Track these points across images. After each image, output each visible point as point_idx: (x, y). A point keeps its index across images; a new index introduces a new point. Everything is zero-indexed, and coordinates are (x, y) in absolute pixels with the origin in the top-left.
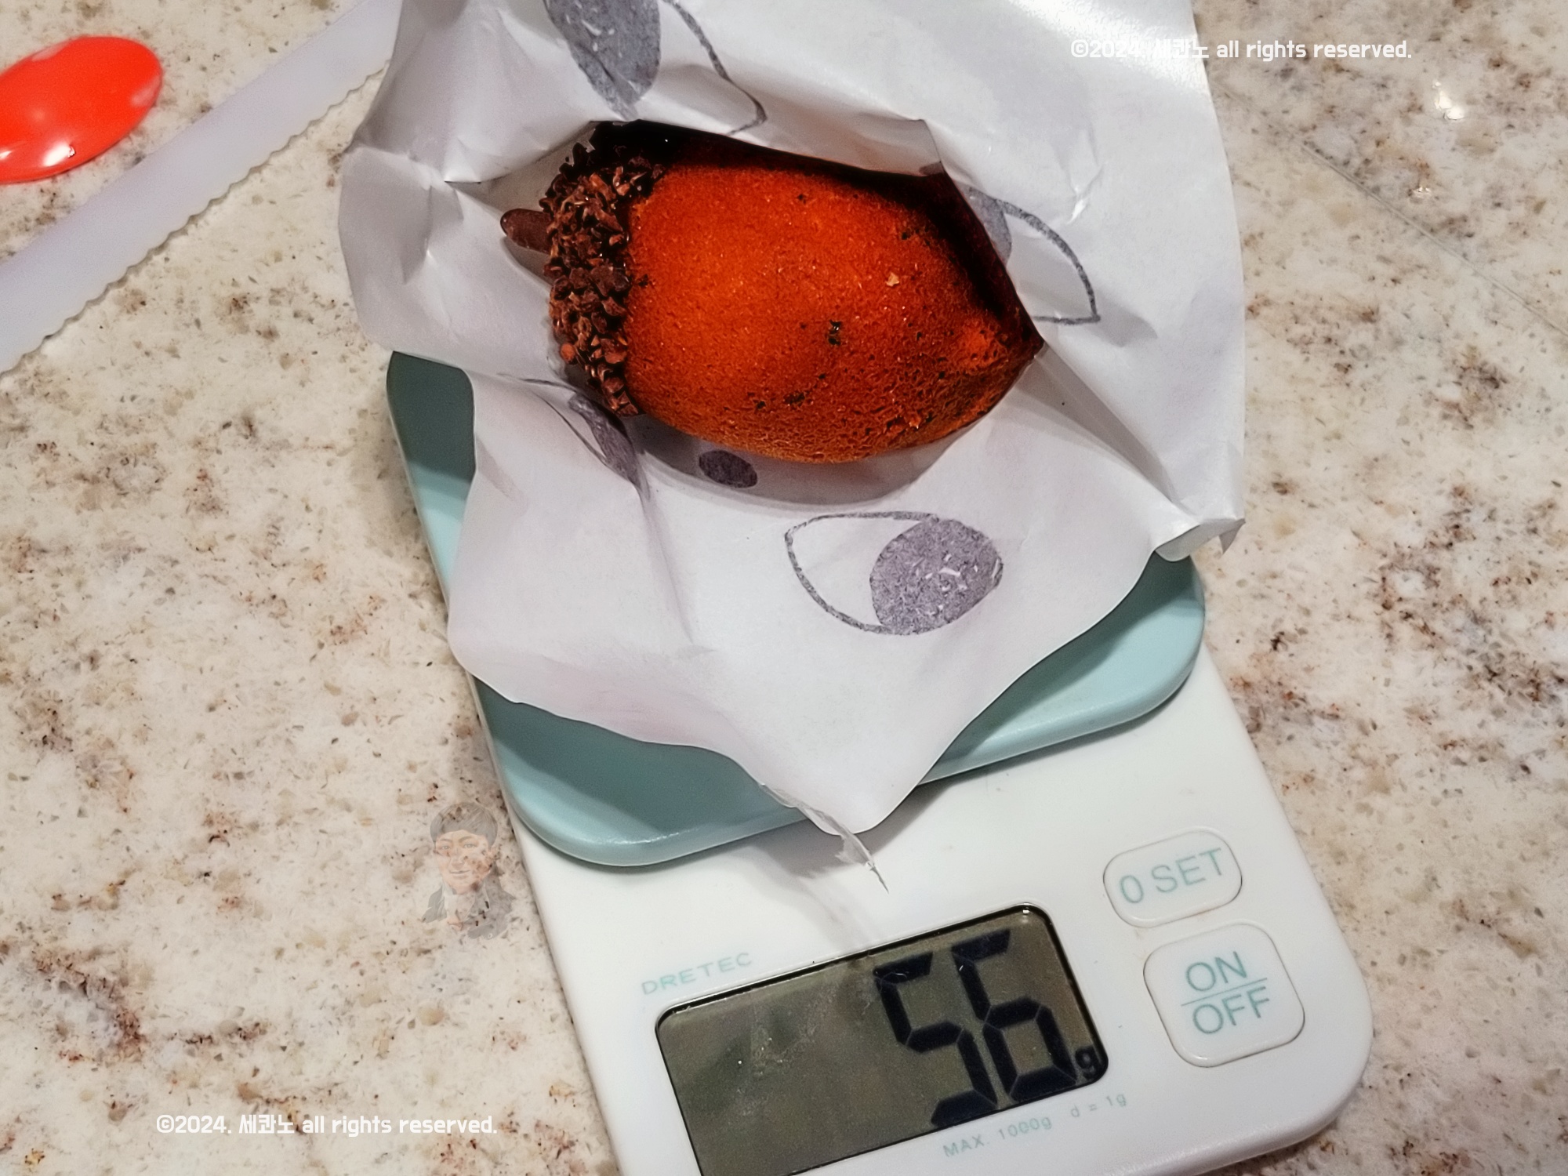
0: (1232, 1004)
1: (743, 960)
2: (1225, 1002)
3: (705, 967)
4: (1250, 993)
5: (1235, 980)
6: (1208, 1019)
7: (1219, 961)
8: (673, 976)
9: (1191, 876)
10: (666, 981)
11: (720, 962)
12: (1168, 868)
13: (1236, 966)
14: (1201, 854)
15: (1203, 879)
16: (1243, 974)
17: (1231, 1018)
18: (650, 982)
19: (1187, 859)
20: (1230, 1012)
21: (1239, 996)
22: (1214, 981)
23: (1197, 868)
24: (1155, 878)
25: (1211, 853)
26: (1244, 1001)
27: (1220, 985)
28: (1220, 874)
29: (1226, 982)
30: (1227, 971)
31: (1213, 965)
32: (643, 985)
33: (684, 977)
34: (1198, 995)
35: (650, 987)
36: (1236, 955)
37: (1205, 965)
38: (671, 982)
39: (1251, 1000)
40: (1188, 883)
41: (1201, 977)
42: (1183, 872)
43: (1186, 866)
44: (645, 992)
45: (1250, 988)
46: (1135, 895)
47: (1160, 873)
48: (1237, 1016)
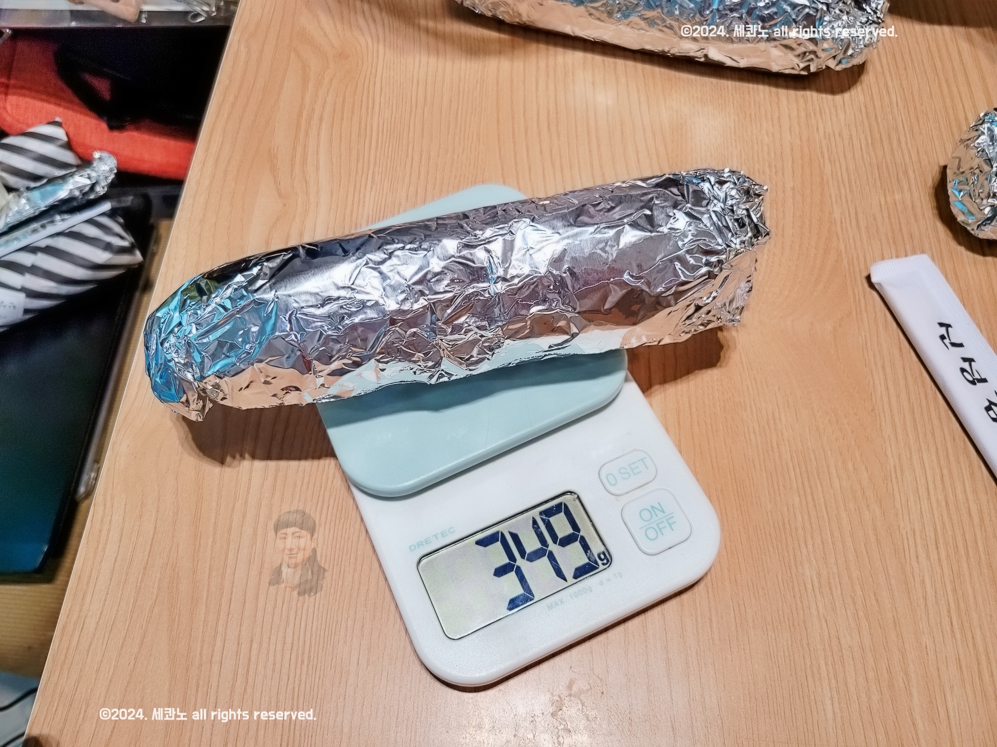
0: (661, 526)
1: (452, 530)
2: (657, 525)
3: (436, 535)
4: (667, 520)
5: (660, 515)
6: (652, 534)
7: (652, 507)
8: (422, 542)
9: (636, 471)
10: (420, 544)
11: (441, 533)
12: (626, 469)
13: (661, 509)
14: (638, 461)
15: (640, 472)
16: (663, 512)
17: (661, 531)
18: (412, 545)
19: (633, 463)
20: (660, 529)
21: (663, 522)
22: (652, 516)
23: (637, 467)
24: (621, 473)
25: (642, 460)
26: (665, 524)
27: (654, 518)
28: (647, 468)
29: (657, 516)
30: (658, 512)
31: (651, 510)
32: (410, 547)
33: (427, 542)
34: (646, 523)
35: (413, 548)
36: (659, 503)
37: (647, 509)
38: (422, 544)
39: (669, 523)
40: (635, 474)
41: (646, 515)
42: (632, 470)
43: (633, 466)
44: (411, 550)
45: (667, 518)
46: (613, 482)
47: (622, 471)
48: (663, 531)
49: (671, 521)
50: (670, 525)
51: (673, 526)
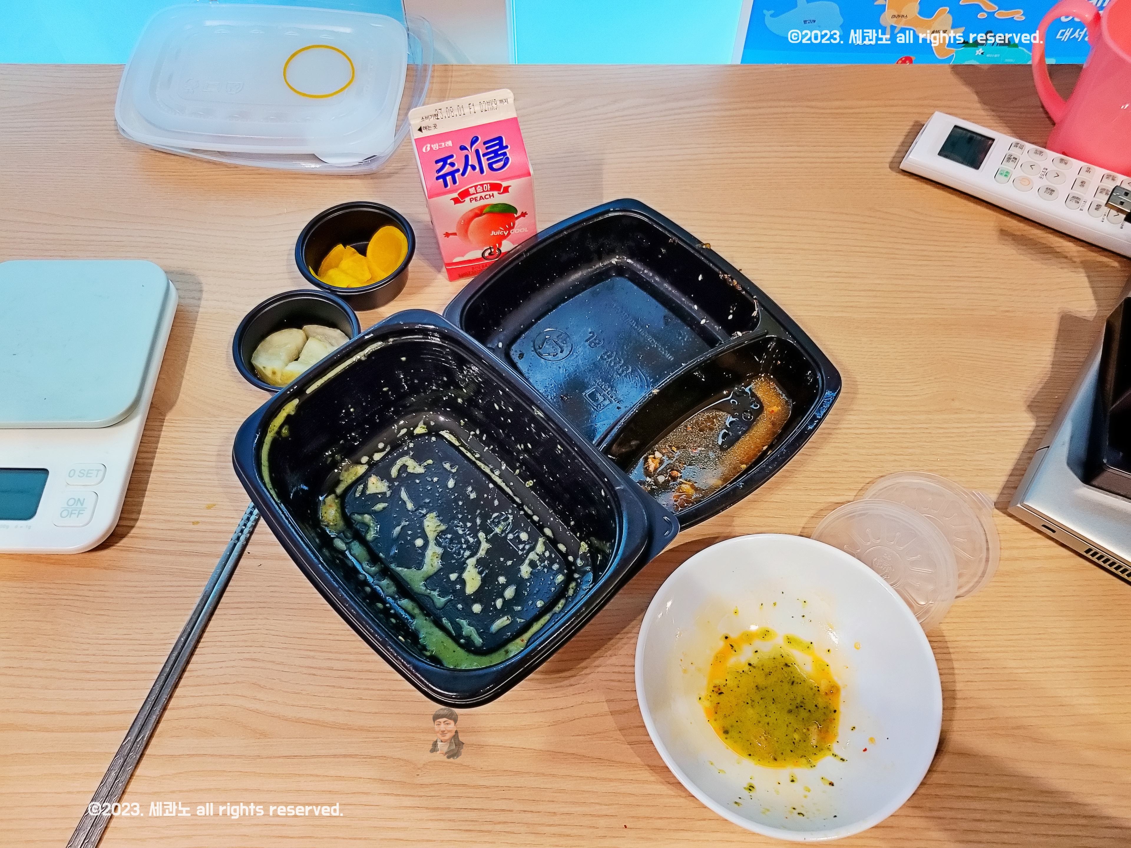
0: (73, 512)
5: (79, 505)
6: (66, 513)
7: (79, 499)
9: (89, 475)
12: (84, 470)
13: (82, 502)
14: (95, 471)
15: (90, 477)
16: (82, 504)
21: (76, 510)
22: (74, 504)
23: (91, 474)
24: (80, 472)
25: (99, 471)
26: (77, 512)
27: (74, 506)
28: (97, 477)
29: (77, 505)
30: (79, 503)
34: (67, 507)
36: (84, 499)
37: (75, 499)
40: (87, 476)
41: (72, 502)
42: (88, 473)
43: (90, 472)
45: (81, 509)
46: (72, 472)
47: (82, 471)
48: (72, 515)
49: (81, 512)
50: (79, 513)
51: (80, 515)
